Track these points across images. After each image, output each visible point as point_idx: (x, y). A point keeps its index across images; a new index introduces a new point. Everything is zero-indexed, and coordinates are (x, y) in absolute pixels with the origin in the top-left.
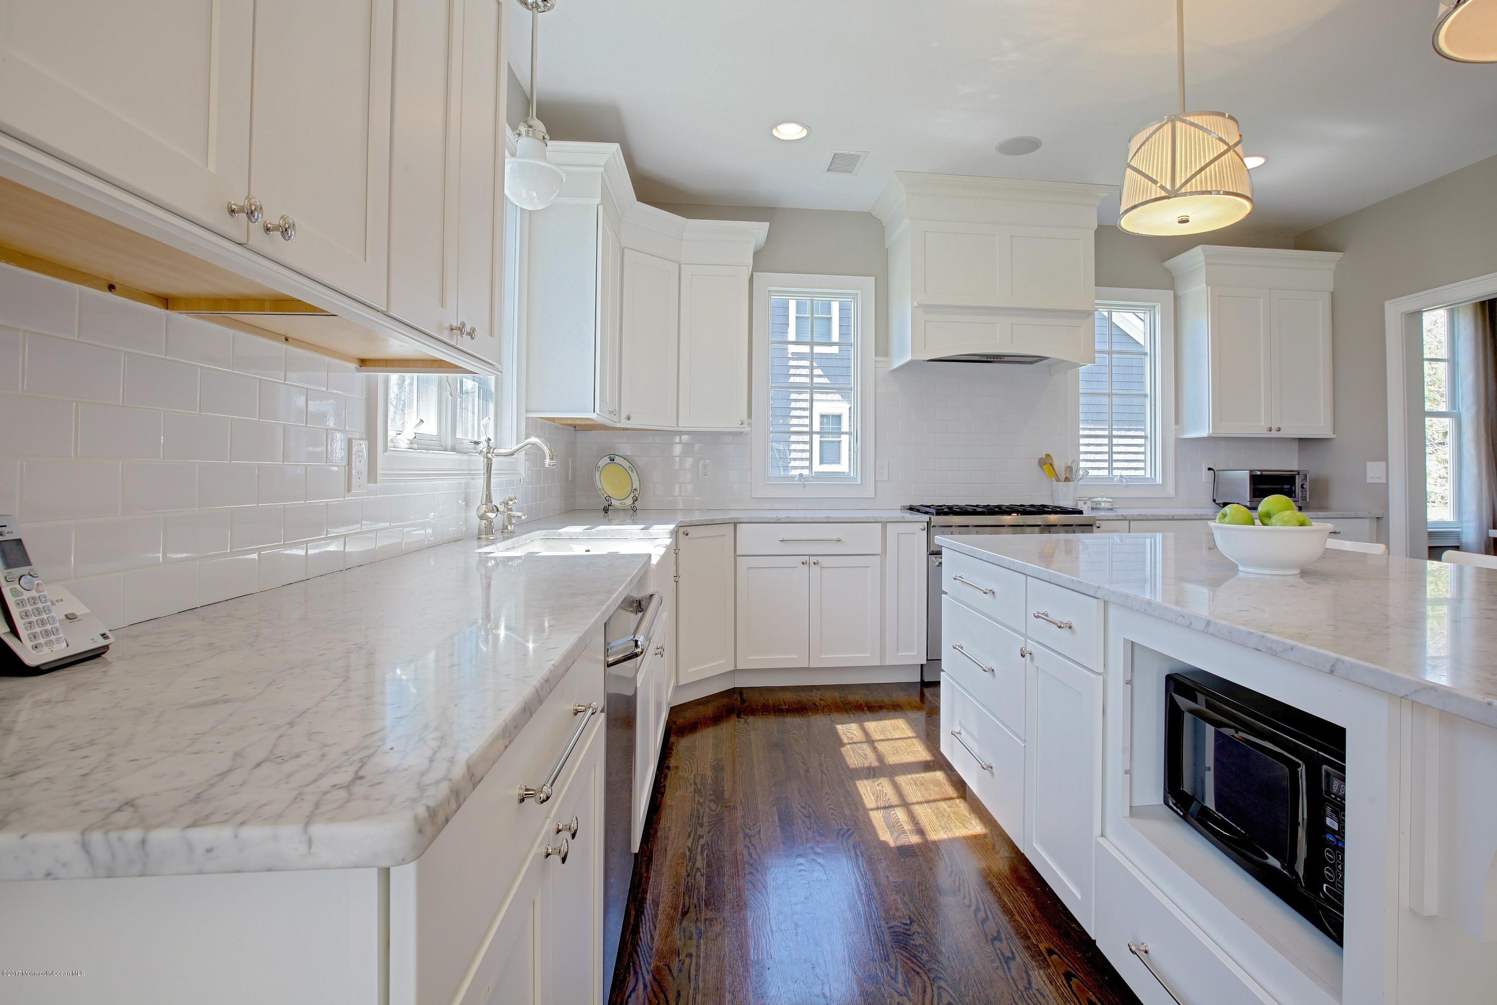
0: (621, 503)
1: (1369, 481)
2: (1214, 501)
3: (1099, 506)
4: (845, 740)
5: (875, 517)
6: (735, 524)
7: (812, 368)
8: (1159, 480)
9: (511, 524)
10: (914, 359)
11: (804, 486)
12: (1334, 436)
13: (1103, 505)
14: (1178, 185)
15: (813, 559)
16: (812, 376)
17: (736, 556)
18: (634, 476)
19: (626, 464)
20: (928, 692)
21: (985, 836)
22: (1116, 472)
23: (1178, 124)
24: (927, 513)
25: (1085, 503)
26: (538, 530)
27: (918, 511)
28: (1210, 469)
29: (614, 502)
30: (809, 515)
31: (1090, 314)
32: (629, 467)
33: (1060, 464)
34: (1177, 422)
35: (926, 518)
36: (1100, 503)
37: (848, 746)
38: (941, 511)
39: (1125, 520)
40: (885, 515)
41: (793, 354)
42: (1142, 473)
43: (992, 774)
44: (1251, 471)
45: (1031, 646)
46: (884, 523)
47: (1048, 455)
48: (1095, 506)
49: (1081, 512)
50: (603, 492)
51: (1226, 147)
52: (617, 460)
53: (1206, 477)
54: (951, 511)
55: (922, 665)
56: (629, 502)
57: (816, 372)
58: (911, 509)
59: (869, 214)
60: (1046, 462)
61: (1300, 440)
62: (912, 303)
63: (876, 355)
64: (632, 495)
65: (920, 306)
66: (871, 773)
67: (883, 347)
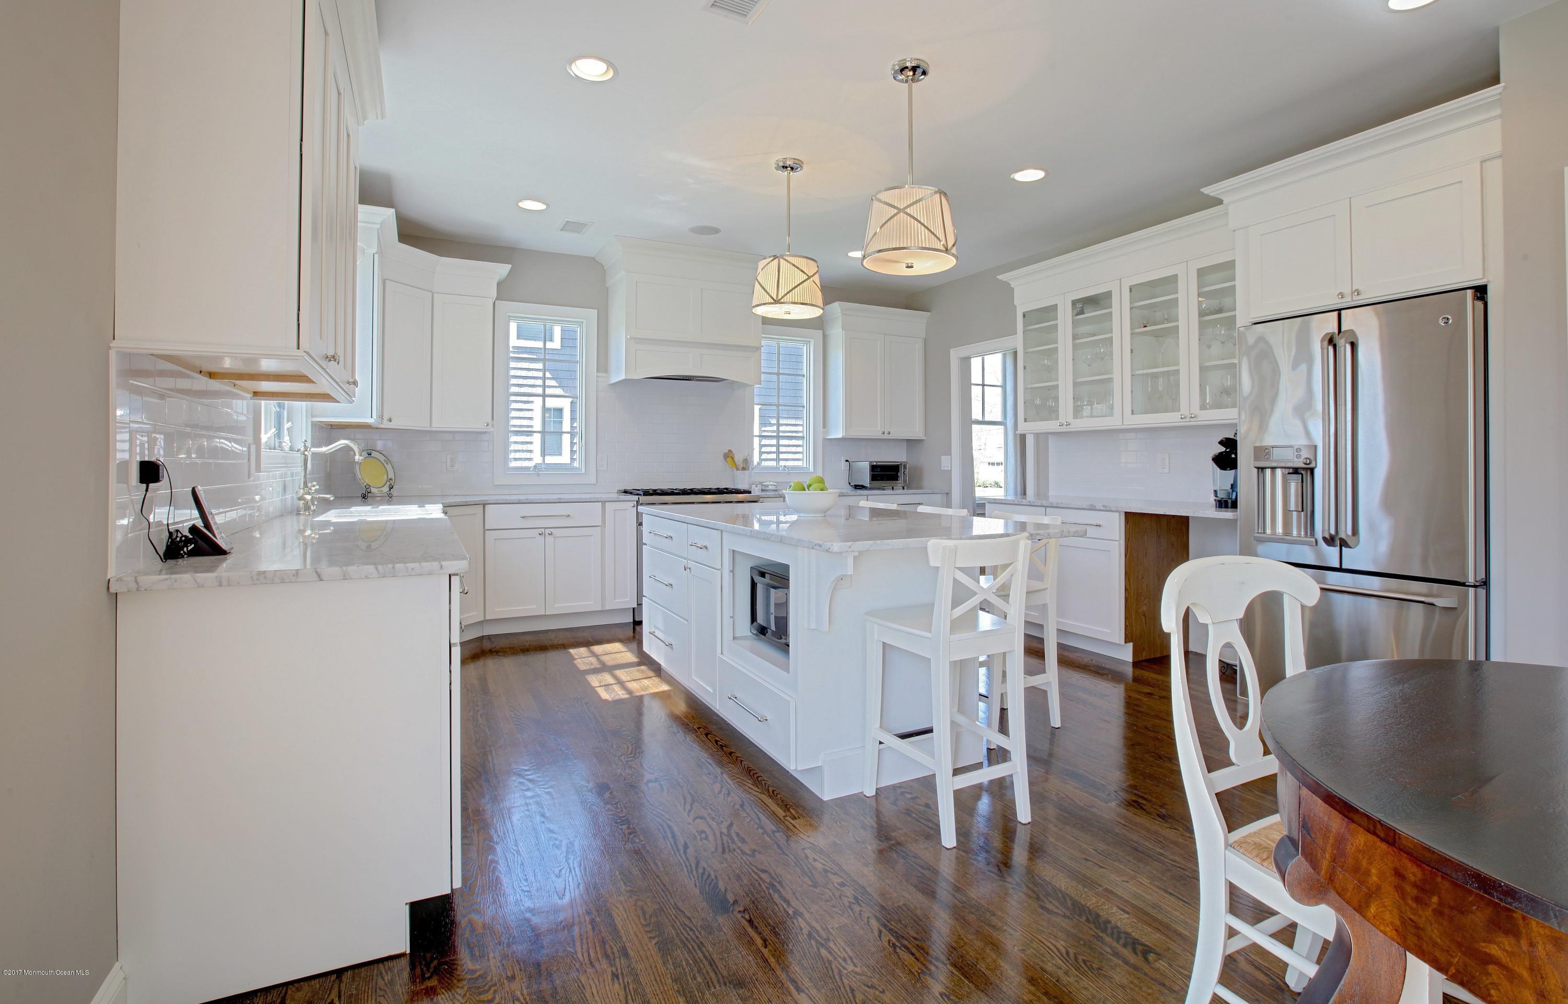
0: (379, 491)
1: (942, 469)
2: (850, 483)
3: (767, 488)
4: (576, 657)
5: (596, 498)
6: (484, 505)
7: (544, 378)
8: (811, 469)
9: (313, 504)
10: (628, 378)
11: (538, 475)
12: (924, 438)
13: (770, 487)
14: (780, 297)
15: (548, 531)
16: (544, 387)
17: (485, 530)
18: (389, 467)
19: (382, 458)
20: (637, 628)
21: (670, 691)
22: (782, 463)
23: (782, 260)
24: (638, 495)
25: (756, 486)
26: (333, 509)
27: (631, 493)
28: (847, 461)
29: (373, 490)
30: (544, 497)
31: (758, 349)
32: (385, 460)
33: (739, 458)
34: (824, 426)
35: (637, 497)
36: (767, 486)
37: (579, 660)
38: (647, 493)
39: (781, 497)
40: (604, 497)
41: (514, 347)
42: (799, 463)
43: (672, 648)
44: (870, 462)
45: (691, 564)
46: (604, 503)
47: (730, 451)
48: (764, 488)
49: (749, 492)
50: (363, 482)
51: (807, 277)
52: (374, 454)
53: (844, 466)
54: (655, 493)
55: (634, 609)
56: (386, 489)
57: (548, 383)
58: (626, 492)
59: (593, 259)
60: (729, 456)
61: (908, 440)
62: (626, 336)
63: (598, 371)
64: (388, 483)
65: (631, 338)
66: (595, 671)
67: (603, 366)
